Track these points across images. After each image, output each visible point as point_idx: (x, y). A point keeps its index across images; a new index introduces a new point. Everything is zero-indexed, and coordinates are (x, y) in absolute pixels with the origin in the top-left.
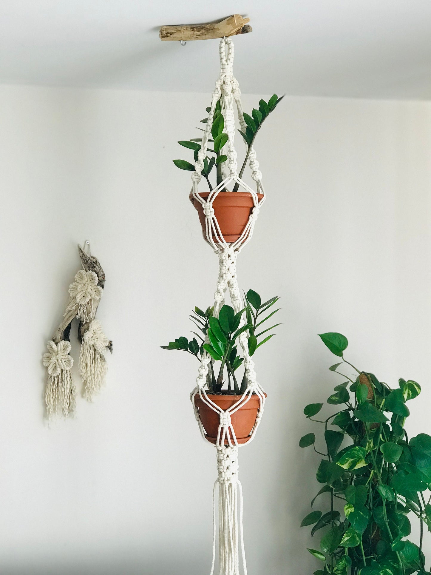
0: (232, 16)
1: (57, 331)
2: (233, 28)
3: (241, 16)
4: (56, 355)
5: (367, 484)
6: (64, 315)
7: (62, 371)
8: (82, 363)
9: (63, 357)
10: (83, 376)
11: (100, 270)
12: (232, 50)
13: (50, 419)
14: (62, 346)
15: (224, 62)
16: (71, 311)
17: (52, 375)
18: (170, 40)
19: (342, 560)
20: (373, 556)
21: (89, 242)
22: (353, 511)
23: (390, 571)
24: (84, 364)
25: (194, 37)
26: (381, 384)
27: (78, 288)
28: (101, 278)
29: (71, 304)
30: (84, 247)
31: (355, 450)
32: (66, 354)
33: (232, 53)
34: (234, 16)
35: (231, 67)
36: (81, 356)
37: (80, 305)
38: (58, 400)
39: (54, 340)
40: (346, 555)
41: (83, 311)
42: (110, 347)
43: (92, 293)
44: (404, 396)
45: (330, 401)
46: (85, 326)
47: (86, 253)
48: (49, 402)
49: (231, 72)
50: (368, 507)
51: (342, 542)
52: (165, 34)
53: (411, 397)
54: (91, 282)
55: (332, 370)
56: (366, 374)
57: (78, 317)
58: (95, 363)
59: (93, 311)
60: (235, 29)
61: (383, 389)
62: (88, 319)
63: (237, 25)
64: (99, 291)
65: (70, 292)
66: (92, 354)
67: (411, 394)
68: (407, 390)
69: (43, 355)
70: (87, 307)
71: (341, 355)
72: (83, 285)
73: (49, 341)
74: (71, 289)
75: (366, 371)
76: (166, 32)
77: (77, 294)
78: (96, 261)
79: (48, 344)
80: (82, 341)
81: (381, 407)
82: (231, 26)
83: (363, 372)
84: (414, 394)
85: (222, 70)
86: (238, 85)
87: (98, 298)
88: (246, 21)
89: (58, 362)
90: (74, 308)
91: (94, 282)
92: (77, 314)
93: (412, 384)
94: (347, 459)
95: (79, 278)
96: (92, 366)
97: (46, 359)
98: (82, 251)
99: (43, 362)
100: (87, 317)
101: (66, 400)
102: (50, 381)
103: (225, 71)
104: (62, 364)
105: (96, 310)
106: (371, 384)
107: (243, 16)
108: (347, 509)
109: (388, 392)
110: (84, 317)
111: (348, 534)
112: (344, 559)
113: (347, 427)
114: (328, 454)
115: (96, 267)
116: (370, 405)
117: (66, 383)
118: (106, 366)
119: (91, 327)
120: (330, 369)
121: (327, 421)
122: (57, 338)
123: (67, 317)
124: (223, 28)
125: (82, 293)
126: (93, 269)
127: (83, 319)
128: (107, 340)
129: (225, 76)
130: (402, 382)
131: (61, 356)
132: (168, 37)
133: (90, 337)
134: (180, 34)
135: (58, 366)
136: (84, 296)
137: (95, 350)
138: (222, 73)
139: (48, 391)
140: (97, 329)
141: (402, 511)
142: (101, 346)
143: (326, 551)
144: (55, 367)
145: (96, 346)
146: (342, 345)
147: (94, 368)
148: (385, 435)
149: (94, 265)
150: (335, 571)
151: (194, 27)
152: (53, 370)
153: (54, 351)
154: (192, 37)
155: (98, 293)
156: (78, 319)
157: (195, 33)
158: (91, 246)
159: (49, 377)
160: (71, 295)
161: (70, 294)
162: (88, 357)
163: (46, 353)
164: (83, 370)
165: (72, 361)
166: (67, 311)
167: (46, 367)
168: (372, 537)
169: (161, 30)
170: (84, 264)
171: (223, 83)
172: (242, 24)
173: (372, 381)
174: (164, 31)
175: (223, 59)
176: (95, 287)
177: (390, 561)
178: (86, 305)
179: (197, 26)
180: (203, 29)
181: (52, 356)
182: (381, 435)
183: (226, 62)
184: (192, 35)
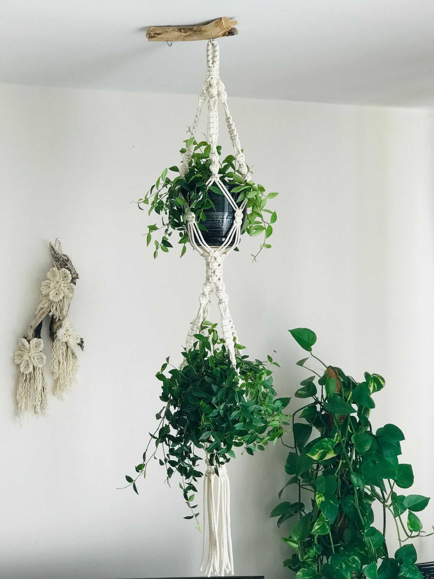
0: (221, 19)
1: (29, 328)
2: (221, 30)
3: (229, 19)
4: (29, 353)
5: (336, 474)
6: (36, 313)
7: (34, 369)
8: (55, 360)
9: (35, 355)
10: (56, 373)
11: (72, 268)
12: (217, 53)
13: (22, 417)
14: (35, 344)
15: (210, 65)
16: (43, 308)
17: (24, 372)
18: (157, 41)
19: (313, 547)
20: (340, 544)
21: (59, 240)
22: (324, 500)
23: (357, 558)
24: (57, 361)
25: (181, 38)
26: (348, 378)
27: (51, 286)
28: (74, 276)
29: (44, 302)
30: (55, 245)
31: (324, 442)
32: (38, 351)
33: (217, 56)
34: (222, 19)
35: (217, 70)
36: (54, 353)
37: (53, 302)
38: (30, 397)
39: (26, 338)
40: (316, 543)
41: (56, 308)
42: (81, 344)
43: (65, 290)
44: (370, 388)
45: (298, 395)
46: (58, 323)
47: (58, 251)
48: (20, 399)
49: (217, 74)
50: (337, 497)
51: (313, 531)
52: (153, 35)
53: (376, 389)
54: (64, 279)
55: (299, 365)
56: (333, 368)
57: (51, 314)
58: (68, 360)
59: (66, 309)
60: (222, 31)
61: (350, 382)
62: (61, 317)
63: (225, 27)
64: (72, 288)
65: (42, 290)
66: (64, 351)
67: (376, 387)
68: (373, 383)
69: (14, 353)
70: (59, 305)
71: (309, 350)
72: (56, 283)
73: (20, 339)
74: (43, 287)
75: (333, 366)
76: (153, 33)
77: (49, 292)
78: (68, 259)
79: (20, 341)
80: (55, 338)
81: (349, 399)
82: (219, 28)
83: (330, 366)
84: (380, 387)
85: (208, 72)
86: (224, 87)
87: (71, 295)
88: (234, 23)
89: (30, 359)
90: (46, 305)
91: (68, 279)
92: (50, 311)
93: (377, 377)
94: (317, 450)
95: (52, 276)
96: (65, 363)
97: (17, 356)
98: (53, 249)
99: (14, 359)
100: (60, 314)
101: (38, 397)
102: (23, 378)
103: (211, 73)
104: (34, 361)
105: (69, 307)
106: (339, 377)
107: (231, 19)
108: (318, 498)
109: (354, 385)
110: (57, 314)
111: (319, 522)
112: (315, 547)
113: (314, 420)
114: (295, 447)
115: (69, 264)
116: (339, 397)
117: (38, 381)
118: (77, 363)
119: (64, 324)
120: (297, 364)
121: (294, 415)
122: (29, 335)
123: (39, 315)
124: (211, 30)
125: (55, 290)
126: (66, 267)
127: (56, 316)
128: (78, 338)
129: (212, 78)
130: (367, 375)
131: (34, 354)
132: (155, 37)
133: (63, 334)
134: (167, 35)
135: (30, 363)
136: (57, 294)
137: (67, 347)
138: (208, 76)
139: (20, 389)
140: (69, 326)
141: (368, 499)
142: (73, 343)
143: (296, 540)
144: (28, 364)
145: (70, 343)
146: (311, 340)
147: (67, 365)
148: (352, 426)
149: (66, 263)
150: (306, 559)
151: (182, 29)
152: (25, 367)
153: (26, 349)
154: (179, 38)
155: (71, 290)
156: (50, 316)
157: (183, 34)
158: (62, 244)
159: (21, 375)
160: (44, 293)
161: (43, 291)
162: (61, 353)
163: (18, 351)
164: (55, 367)
165: (45, 358)
166: (39, 308)
167: (18, 364)
168: (339, 525)
169: (149, 30)
170: (56, 262)
171: (209, 86)
172: (230, 27)
173: (340, 375)
174: (151, 31)
175: (209, 62)
176: (68, 285)
177: (357, 549)
178: (59, 302)
179: (185, 27)
180: (191, 31)
181: (25, 353)
182: (349, 427)
183: (212, 65)
184: (179, 36)
